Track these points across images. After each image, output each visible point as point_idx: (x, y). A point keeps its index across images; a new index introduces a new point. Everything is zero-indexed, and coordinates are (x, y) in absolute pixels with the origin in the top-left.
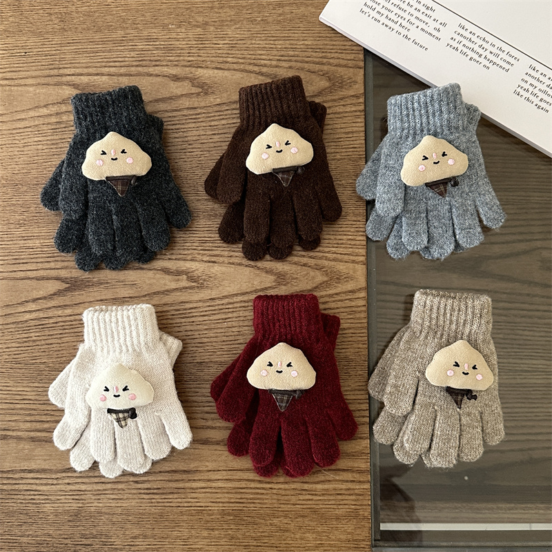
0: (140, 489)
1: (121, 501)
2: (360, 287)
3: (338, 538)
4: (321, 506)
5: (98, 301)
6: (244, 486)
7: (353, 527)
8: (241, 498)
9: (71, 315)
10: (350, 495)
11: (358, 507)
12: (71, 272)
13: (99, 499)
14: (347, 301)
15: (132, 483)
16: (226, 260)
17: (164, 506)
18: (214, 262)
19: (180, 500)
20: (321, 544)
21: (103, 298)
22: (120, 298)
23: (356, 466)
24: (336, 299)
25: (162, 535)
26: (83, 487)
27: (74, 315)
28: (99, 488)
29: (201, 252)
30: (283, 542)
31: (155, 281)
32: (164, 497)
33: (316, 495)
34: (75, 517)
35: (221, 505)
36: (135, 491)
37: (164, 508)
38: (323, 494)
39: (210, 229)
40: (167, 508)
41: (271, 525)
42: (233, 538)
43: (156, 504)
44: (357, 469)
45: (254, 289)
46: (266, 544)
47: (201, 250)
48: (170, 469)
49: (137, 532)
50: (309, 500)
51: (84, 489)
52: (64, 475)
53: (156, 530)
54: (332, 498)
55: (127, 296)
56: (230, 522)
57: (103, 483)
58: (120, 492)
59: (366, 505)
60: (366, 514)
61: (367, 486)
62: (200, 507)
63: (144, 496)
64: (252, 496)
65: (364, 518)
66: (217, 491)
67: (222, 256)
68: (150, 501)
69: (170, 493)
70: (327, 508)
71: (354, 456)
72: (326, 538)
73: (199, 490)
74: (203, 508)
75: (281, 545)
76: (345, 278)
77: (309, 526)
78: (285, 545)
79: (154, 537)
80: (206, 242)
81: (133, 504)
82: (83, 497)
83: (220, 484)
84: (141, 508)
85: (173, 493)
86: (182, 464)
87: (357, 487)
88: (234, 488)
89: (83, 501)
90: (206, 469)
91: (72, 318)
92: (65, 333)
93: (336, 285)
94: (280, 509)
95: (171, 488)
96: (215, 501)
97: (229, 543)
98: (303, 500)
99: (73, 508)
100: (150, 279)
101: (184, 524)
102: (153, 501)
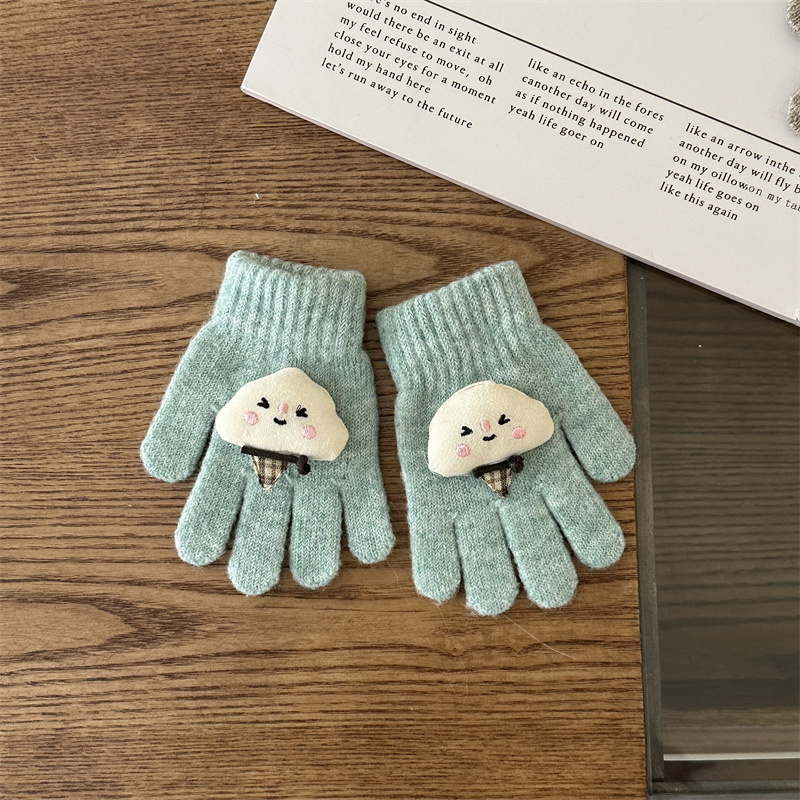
0: (177, 689)
1: (141, 715)
2: (613, 272)
3: (579, 776)
4: (543, 714)
5: (76, 316)
6: (387, 678)
7: (608, 755)
8: (381, 703)
9: (23, 347)
10: (600, 691)
11: (617, 715)
12: (19, 259)
13: (97, 712)
14: (586, 303)
15: (161, 678)
16: (335, 226)
17: (228, 722)
18: (311, 231)
19: (258, 709)
20: (545, 790)
21: (88, 310)
22: (122, 311)
23: (612, 632)
24: (564, 298)
25: (225, 780)
26: (64, 689)
27: (30, 346)
28: (96, 691)
29: (283, 211)
30: (468, 787)
31: (191, 273)
32: (225, 703)
33: (531, 692)
34: (49, 750)
35: (341, 716)
36: (168, 694)
37: (227, 725)
38: (547, 691)
39: (300, 162)
40: (233, 726)
41: (443, 752)
42: (366, 781)
43: (211, 719)
44: (614, 639)
45: (394, 284)
46: (434, 793)
47: (283, 207)
48: (235, 649)
49: (174, 774)
50: (519, 702)
51: (62, 694)
52: (25, 665)
53: (212, 769)
54: (563, 697)
55: (135, 305)
56: (360, 749)
57: (103, 679)
58: (138, 696)
59: (634, 711)
60: (635, 728)
61: (635, 673)
62: (300, 721)
63: (188, 704)
64: (403, 698)
65: (631, 735)
66: (333, 689)
67: (326, 218)
68: (198, 712)
69: (239, 696)
70: (554, 718)
71: (606, 613)
72: (554, 777)
73: (297, 689)
74: (305, 724)
75: (464, 794)
76: (581, 255)
77: (520, 753)
78: (473, 794)
79: (208, 783)
80: (292, 190)
81: (165, 720)
82: (63, 709)
83: (339, 676)
84: (181, 727)
85: (244, 696)
86: (261, 638)
87: (615, 675)
88: (367, 683)
89: (65, 718)
90: (309, 646)
91: (27, 352)
92: (14, 384)
93: (562, 270)
94: (460, 723)
95: (241, 685)
96: (329, 709)
97: (359, 793)
98: (507, 703)
99: (44, 732)
100: (180, 268)
101: (269, 757)
102: (205, 712)
